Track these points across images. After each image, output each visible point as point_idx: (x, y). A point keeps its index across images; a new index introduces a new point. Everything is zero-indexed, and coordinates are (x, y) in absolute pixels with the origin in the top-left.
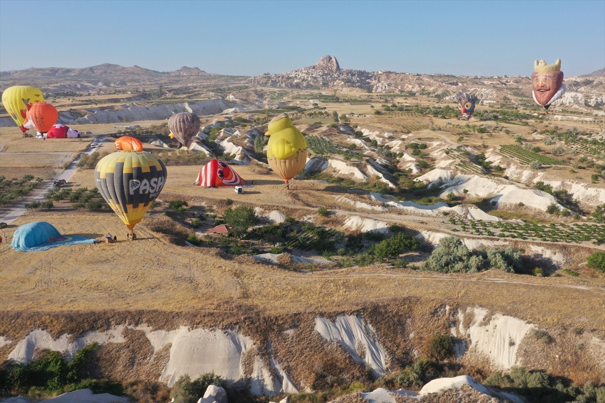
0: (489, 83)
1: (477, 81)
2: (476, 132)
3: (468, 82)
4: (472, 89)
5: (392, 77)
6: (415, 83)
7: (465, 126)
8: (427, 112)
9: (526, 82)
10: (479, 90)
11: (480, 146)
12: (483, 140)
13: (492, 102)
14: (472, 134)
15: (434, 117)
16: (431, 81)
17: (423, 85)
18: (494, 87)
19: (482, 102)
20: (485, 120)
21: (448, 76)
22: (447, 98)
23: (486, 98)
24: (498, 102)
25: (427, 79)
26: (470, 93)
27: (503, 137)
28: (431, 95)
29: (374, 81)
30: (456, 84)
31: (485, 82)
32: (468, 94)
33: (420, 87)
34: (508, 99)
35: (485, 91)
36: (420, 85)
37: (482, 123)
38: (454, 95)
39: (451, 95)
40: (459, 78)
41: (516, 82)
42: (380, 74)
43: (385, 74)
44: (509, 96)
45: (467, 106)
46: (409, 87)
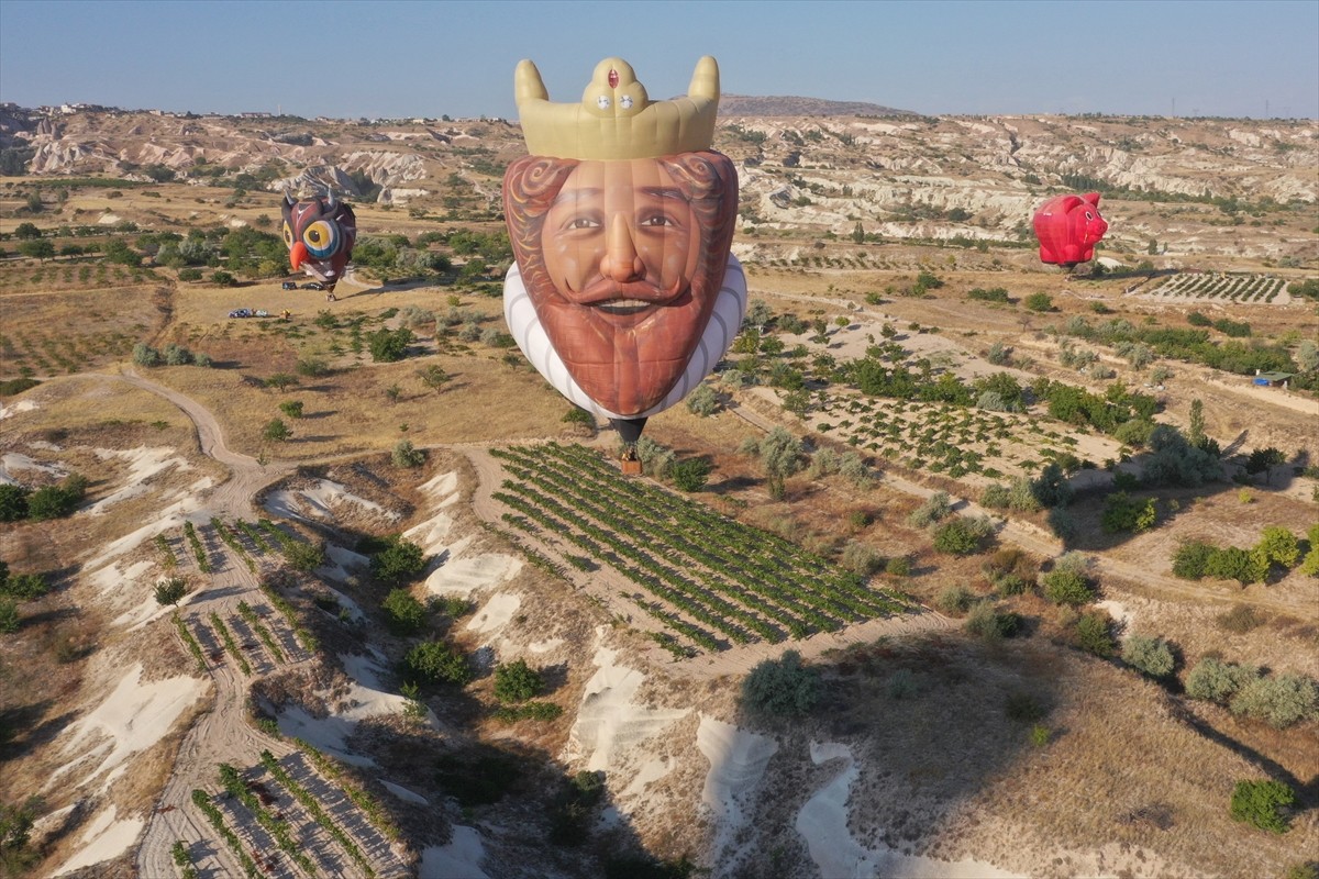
0: (402, 138)
1: (366, 132)
2: (367, 359)
3: (343, 135)
4: (355, 156)
5: (108, 123)
6: (175, 140)
7: (317, 322)
8: (157, 258)
9: (502, 132)
10: (375, 156)
11: (388, 458)
12: (400, 407)
13: (418, 193)
14: (346, 371)
15: (184, 278)
16: (232, 134)
17: (201, 146)
18: (418, 148)
19: (387, 196)
20: (403, 284)
21: (282, 118)
22: (278, 185)
23: (397, 181)
24: (435, 192)
25: (218, 129)
26: (350, 168)
27: (493, 384)
28: (226, 176)
29: (40, 137)
30: (308, 142)
31: (392, 135)
32: (343, 169)
33: (190, 151)
34: (464, 183)
35: (393, 160)
36: (189, 146)
37: (392, 299)
38: (300, 175)
39: (288, 174)
40: (316, 124)
41: (476, 133)
42: (67, 115)
43: (82, 115)
44: (463, 174)
45: (315, 237)
46: (153, 154)
